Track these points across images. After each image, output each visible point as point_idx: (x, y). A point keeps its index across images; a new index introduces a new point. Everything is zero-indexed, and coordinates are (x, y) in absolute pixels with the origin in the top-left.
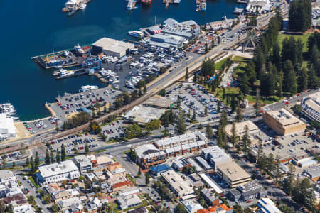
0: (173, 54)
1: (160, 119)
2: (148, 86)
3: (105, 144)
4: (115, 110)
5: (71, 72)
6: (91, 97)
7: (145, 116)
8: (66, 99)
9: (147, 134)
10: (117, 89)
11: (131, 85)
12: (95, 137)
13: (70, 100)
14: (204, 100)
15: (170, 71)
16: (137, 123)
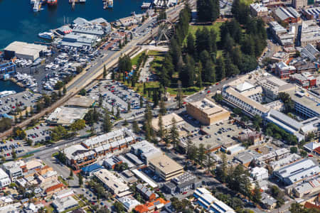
0: (87, 53)
1: (84, 119)
2: (67, 86)
3: (31, 149)
4: (37, 113)
6: (10, 102)
7: (69, 117)
9: (73, 134)
10: (36, 92)
11: (50, 87)
12: (20, 142)
14: (125, 96)
15: (87, 70)
16: (61, 124)
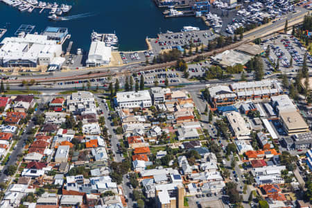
0: (283, 7)
1: (246, 65)
2: (244, 34)
3: (185, 81)
4: (207, 51)
5: (180, 13)
6: (189, 38)
7: (232, 60)
8: (167, 37)
9: (229, 77)
10: (216, 33)
11: (231, 30)
12: (180, 74)
13: (169, 38)
14: (295, 52)
15: (273, 22)
16: (221, 66)
